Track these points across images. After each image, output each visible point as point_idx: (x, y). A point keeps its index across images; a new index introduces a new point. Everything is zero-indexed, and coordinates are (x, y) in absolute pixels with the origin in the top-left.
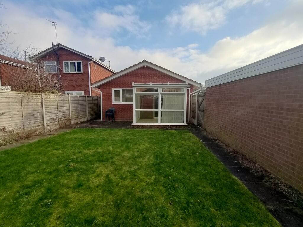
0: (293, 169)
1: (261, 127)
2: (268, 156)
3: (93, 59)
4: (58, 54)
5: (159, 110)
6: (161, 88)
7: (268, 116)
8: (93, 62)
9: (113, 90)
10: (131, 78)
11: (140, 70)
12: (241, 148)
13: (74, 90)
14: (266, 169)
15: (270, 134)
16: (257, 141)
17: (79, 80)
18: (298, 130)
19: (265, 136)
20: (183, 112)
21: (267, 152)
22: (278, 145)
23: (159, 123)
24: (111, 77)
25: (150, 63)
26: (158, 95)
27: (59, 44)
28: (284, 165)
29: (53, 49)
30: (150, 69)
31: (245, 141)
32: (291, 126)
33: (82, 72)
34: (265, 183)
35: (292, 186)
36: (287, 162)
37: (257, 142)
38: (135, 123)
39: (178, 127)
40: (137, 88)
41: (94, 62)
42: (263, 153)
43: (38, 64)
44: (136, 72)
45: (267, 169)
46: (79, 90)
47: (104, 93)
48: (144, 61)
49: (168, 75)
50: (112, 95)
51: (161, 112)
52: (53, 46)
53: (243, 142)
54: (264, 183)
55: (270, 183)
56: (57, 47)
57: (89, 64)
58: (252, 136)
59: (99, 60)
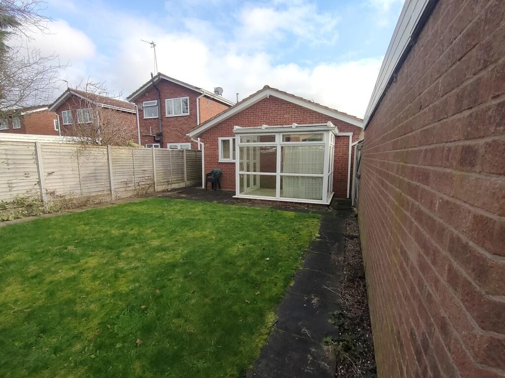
3: (203, 92)
4: (159, 89)
5: (278, 174)
6: (281, 134)
8: (203, 96)
9: (220, 139)
10: (246, 119)
11: (261, 104)
13: (178, 142)
17: (185, 126)
20: (322, 178)
23: (278, 198)
24: (214, 118)
25: (277, 90)
26: (276, 147)
27: (159, 74)
29: (152, 83)
30: (278, 100)
33: (188, 114)
38: (238, 195)
39: (311, 206)
40: (241, 135)
41: (205, 96)
43: (137, 106)
44: (255, 107)
46: (185, 141)
47: (206, 145)
48: (267, 88)
49: (310, 110)
50: (218, 149)
51: (282, 177)
52: (153, 78)
56: (157, 79)
57: (198, 100)
59: (214, 93)
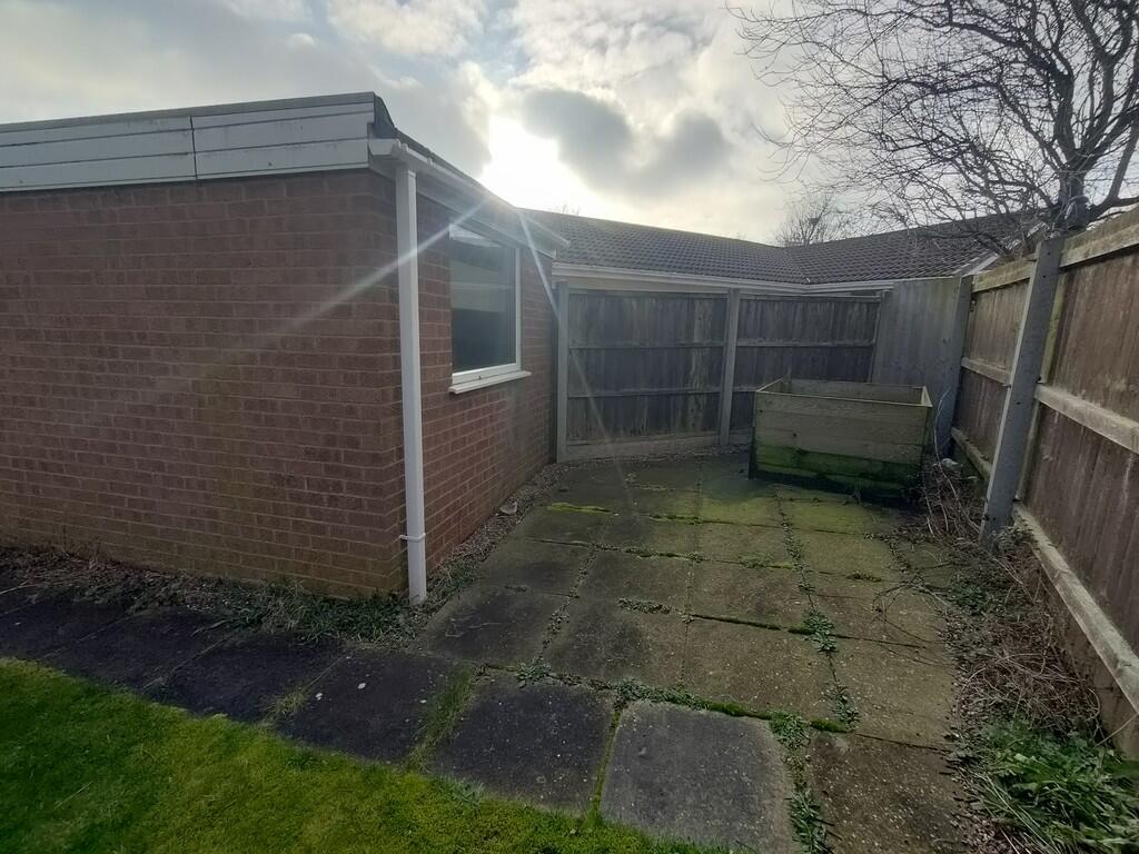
0: (215, 527)
1: (87, 416)
2: (136, 516)
7: (101, 368)
12: (27, 524)
14: (143, 563)
15: (126, 436)
16: (84, 475)
18: (201, 403)
19: (112, 448)
21: (132, 503)
22: (160, 467)
28: (190, 523)
31: (35, 490)
32: (182, 395)
34: (138, 614)
35: (222, 578)
36: (193, 512)
37: (84, 478)
42: (119, 514)
45: (148, 563)
53: (29, 494)
54: (135, 615)
55: (157, 604)
58: (61, 459)
